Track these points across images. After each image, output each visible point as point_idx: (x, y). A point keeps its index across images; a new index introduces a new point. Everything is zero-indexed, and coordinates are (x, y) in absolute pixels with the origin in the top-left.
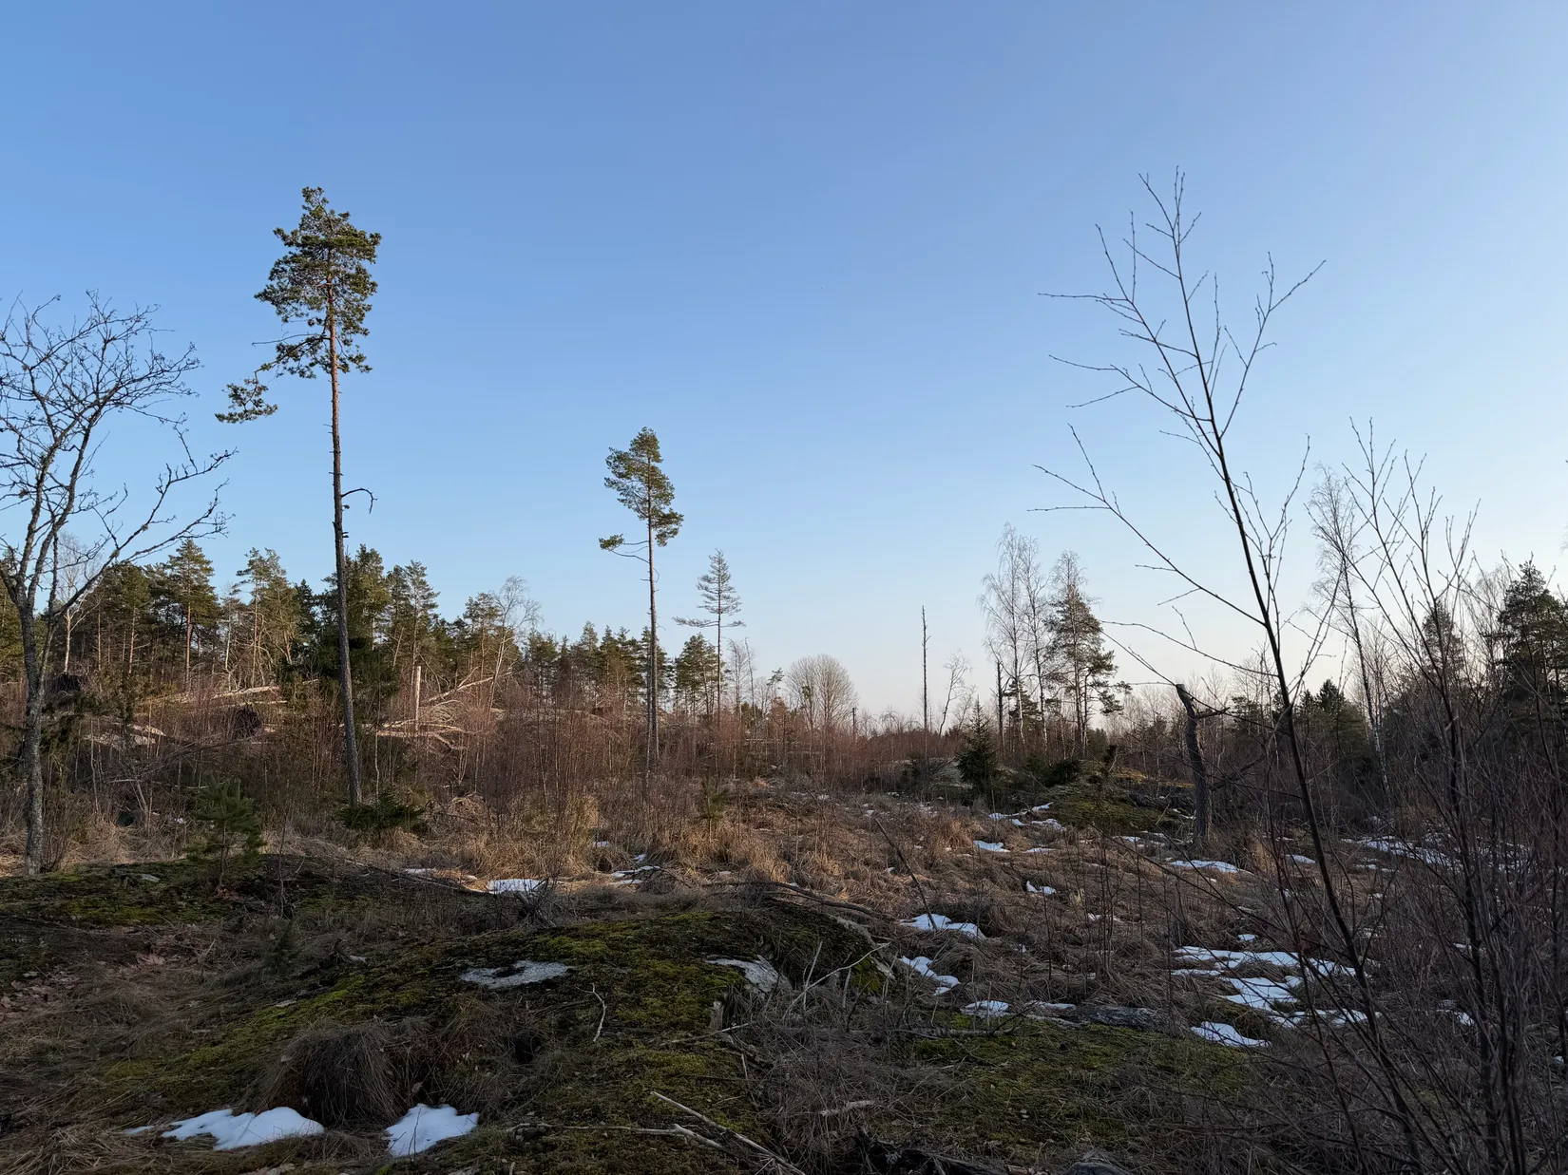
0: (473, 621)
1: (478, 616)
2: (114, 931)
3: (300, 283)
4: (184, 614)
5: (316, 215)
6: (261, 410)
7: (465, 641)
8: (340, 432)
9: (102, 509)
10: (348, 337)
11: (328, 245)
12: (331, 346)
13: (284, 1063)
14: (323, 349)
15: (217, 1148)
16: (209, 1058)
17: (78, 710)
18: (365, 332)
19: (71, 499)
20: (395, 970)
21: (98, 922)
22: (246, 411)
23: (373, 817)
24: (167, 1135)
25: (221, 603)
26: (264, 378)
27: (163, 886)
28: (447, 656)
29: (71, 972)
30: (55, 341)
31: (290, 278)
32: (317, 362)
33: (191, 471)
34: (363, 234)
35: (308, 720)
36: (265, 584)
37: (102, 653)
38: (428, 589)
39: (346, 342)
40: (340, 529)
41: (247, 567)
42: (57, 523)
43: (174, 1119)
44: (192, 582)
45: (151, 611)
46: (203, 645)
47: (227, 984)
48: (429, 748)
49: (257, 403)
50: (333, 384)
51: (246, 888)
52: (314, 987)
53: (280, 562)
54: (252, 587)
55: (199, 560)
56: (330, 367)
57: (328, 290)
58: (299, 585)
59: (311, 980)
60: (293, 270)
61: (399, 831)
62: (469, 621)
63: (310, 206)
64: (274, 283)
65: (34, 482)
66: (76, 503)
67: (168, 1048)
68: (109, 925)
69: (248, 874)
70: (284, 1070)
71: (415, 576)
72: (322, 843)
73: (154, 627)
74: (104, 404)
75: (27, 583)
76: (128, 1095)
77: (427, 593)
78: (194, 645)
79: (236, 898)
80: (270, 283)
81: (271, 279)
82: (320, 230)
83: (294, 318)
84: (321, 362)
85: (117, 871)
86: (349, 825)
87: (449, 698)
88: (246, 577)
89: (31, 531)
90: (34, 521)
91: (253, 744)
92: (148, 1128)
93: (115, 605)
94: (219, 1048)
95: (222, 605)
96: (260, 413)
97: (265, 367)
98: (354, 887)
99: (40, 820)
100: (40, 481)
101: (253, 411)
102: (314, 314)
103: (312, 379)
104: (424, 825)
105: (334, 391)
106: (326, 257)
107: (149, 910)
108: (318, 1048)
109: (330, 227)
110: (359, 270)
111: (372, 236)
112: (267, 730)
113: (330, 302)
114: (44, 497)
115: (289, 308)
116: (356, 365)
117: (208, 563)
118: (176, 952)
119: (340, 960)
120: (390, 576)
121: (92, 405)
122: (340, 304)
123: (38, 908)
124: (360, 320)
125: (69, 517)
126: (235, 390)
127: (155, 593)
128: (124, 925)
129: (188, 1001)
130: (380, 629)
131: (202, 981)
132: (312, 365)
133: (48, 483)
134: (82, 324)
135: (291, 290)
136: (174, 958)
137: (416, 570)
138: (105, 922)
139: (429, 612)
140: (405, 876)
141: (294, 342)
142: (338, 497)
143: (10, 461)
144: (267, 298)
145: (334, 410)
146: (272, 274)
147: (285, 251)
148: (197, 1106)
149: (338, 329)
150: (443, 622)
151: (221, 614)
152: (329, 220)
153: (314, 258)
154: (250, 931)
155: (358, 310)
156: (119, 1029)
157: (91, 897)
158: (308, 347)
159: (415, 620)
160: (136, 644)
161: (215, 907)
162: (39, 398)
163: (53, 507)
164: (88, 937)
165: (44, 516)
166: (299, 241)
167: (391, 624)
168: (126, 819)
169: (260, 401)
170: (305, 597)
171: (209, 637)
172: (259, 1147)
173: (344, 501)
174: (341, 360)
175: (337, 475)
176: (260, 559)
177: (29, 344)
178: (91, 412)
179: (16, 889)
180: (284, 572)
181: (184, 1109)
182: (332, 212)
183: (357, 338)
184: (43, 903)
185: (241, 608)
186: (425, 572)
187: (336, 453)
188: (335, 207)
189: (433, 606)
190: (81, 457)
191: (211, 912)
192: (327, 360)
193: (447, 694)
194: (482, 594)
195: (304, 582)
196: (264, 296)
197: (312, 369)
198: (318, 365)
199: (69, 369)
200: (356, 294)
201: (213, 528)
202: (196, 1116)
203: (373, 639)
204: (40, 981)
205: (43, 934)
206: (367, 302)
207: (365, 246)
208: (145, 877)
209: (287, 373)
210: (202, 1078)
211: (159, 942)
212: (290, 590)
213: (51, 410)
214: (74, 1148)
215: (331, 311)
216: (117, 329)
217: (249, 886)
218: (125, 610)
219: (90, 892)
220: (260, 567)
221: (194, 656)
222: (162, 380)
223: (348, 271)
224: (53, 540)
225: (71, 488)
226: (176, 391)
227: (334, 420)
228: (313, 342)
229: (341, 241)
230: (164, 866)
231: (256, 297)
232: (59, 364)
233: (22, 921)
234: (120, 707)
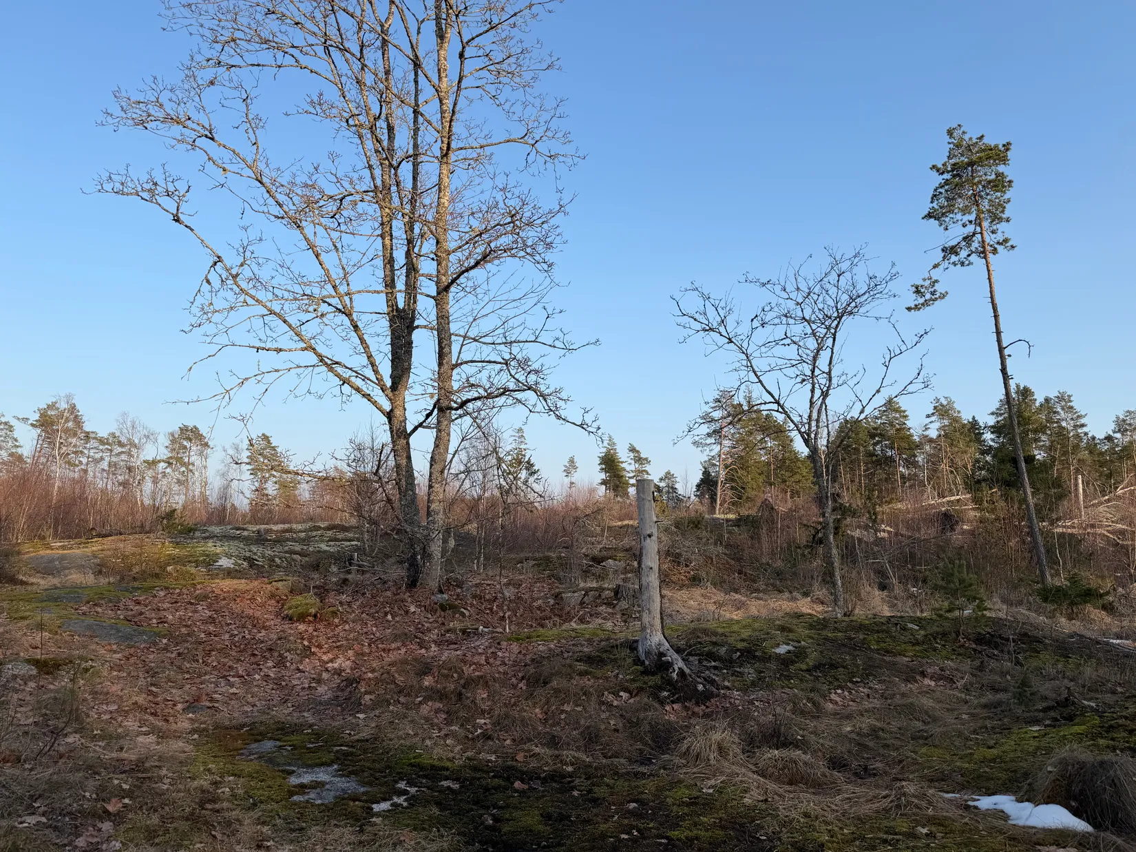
0: (1123, 435)
1: (1127, 430)
2: (898, 659)
3: (953, 199)
4: (892, 448)
5: (958, 146)
6: (936, 297)
7: (1116, 453)
8: (997, 300)
9: (851, 383)
10: (995, 227)
11: (971, 164)
12: (982, 238)
13: (1050, 772)
14: (976, 242)
15: (1010, 822)
16: (989, 757)
17: (843, 515)
18: (1008, 220)
19: (830, 380)
20: (1126, 718)
21: (887, 652)
22: (926, 301)
23: (1064, 595)
24: (971, 803)
25: (916, 438)
26: (935, 274)
27: (922, 632)
28: (1100, 466)
29: (880, 682)
30: (811, 283)
31: (945, 198)
32: (972, 252)
33: (903, 348)
34: (996, 146)
35: (997, 519)
36: (946, 422)
37: (844, 477)
38: (1076, 412)
39: (993, 232)
40: (1006, 374)
41: (933, 411)
42: (825, 395)
43: (973, 793)
44: (895, 426)
45: (871, 448)
46: (908, 468)
47: (985, 706)
48: (1100, 543)
49: (933, 293)
50: (987, 266)
51: (980, 640)
52: (1056, 720)
53: (955, 405)
54: (937, 425)
55: (898, 410)
56: (983, 254)
57: (975, 198)
58: (971, 420)
59: (1052, 714)
60: (946, 191)
61: (1089, 607)
62: (1118, 435)
63: (953, 140)
64: (935, 205)
65: (809, 373)
66: (834, 381)
67: (956, 743)
68: (895, 655)
69: (979, 630)
70: (1052, 777)
71: (1063, 403)
72: (1024, 612)
73: (874, 458)
74: (842, 316)
75: (813, 436)
76: (937, 770)
77: (1075, 416)
78: (901, 469)
79: (974, 646)
80: (931, 205)
81: (932, 202)
82: (962, 155)
83: (952, 225)
84: (976, 252)
85: (892, 620)
86: (1045, 600)
87: (1109, 501)
88: (933, 418)
89: (812, 403)
90: (812, 397)
91: (956, 538)
92: (957, 795)
93: (849, 446)
94: (995, 751)
95: (918, 440)
96: (936, 299)
97: (935, 266)
98: (1064, 648)
99: (839, 583)
100: (813, 372)
101: (931, 299)
102: (966, 218)
103: (971, 266)
104: (1110, 604)
105: (989, 271)
106: (970, 174)
107: (917, 648)
108: (1077, 766)
109: (970, 150)
110: (998, 175)
111: (1004, 146)
112: (965, 527)
113: (978, 205)
114: (816, 381)
115: (947, 219)
116: (1003, 247)
117: (904, 411)
118: (942, 679)
119: (1074, 703)
120: (1041, 405)
121: (836, 318)
122: (985, 205)
123: (850, 639)
124: (1003, 212)
125: (830, 392)
126: (917, 288)
127: (872, 436)
128: (904, 656)
129: (961, 714)
130: (1040, 448)
131: (966, 702)
132: (969, 255)
133: (817, 372)
134: (826, 268)
135: (948, 205)
136: (941, 683)
137: (1063, 398)
138: (892, 652)
139: (1080, 431)
140: (1107, 644)
141: (954, 243)
142: (1001, 349)
143: (794, 363)
144: (931, 217)
145: (990, 285)
146: (932, 198)
147: (939, 179)
148: (988, 789)
149: (985, 224)
150: (1094, 438)
151: (918, 446)
152: (969, 146)
153: (960, 177)
154: (991, 671)
155: (999, 205)
156: (919, 724)
157: (881, 635)
158: (964, 243)
159: (1069, 438)
160: (865, 471)
161: (962, 651)
162: (806, 320)
163: (822, 387)
164: (884, 661)
165: (818, 393)
166: (949, 169)
167: (1048, 443)
168: (883, 587)
169: (935, 291)
170: (977, 429)
171: (911, 463)
172: (1044, 830)
173: (1006, 352)
174: (991, 246)
175: (998, 333)
176: (942, 405)
177: (798, 289)
178: (836, 322)
179: (836, 625)
180: (959, 412)
181: (979, 789)
182: (971, 139)
183: (1002, 227)
184: (854, 636)
185: (931, 441)
186: (1072, 399)
187: (996, 317)
188: (972, 134)
189: (1083, 426)
190: (832, 353)
191: (959, 654)
192: (980, 249)
193: (1107, 497)
194: (1128, 412)
195: (974, 418)
196: (929, 216)
197: (970, 258)
198: (974, 254)
199: (821, 299)
200: (997, 194)
201: (923, 385)
202: (989, 795)
203: (1035, 456)
204: (862, 684)
205: (858, 655)
206: (1006, 197)
207: (999, 155)
208: (910, 625)
209: (951, 266)
210: (987, 770)
211: (929, 670)
212: (965, 425)
213: (814, 326)
214: (914, 796)
215: (979, 212)
216: (844, 266)
217: (982, 639)
218: (855, 449)
219: (878, 632)
220: (942, 410)
221: (903, 476)
222: (875, 292)
223: (989, 178)
224: (824, 407)
225: (829, 373)
226: (885, 296)
227: (991, 292)
228: (968, 239)
229: (980, 158)
230: (920, 619)
231: (923, 218)
232: (815, 297)
233: (844, 645)
234: (869, 512)
